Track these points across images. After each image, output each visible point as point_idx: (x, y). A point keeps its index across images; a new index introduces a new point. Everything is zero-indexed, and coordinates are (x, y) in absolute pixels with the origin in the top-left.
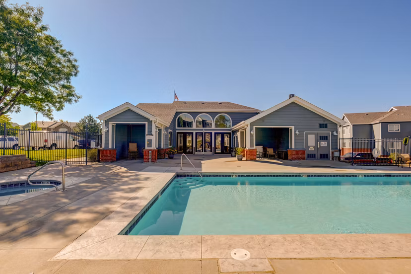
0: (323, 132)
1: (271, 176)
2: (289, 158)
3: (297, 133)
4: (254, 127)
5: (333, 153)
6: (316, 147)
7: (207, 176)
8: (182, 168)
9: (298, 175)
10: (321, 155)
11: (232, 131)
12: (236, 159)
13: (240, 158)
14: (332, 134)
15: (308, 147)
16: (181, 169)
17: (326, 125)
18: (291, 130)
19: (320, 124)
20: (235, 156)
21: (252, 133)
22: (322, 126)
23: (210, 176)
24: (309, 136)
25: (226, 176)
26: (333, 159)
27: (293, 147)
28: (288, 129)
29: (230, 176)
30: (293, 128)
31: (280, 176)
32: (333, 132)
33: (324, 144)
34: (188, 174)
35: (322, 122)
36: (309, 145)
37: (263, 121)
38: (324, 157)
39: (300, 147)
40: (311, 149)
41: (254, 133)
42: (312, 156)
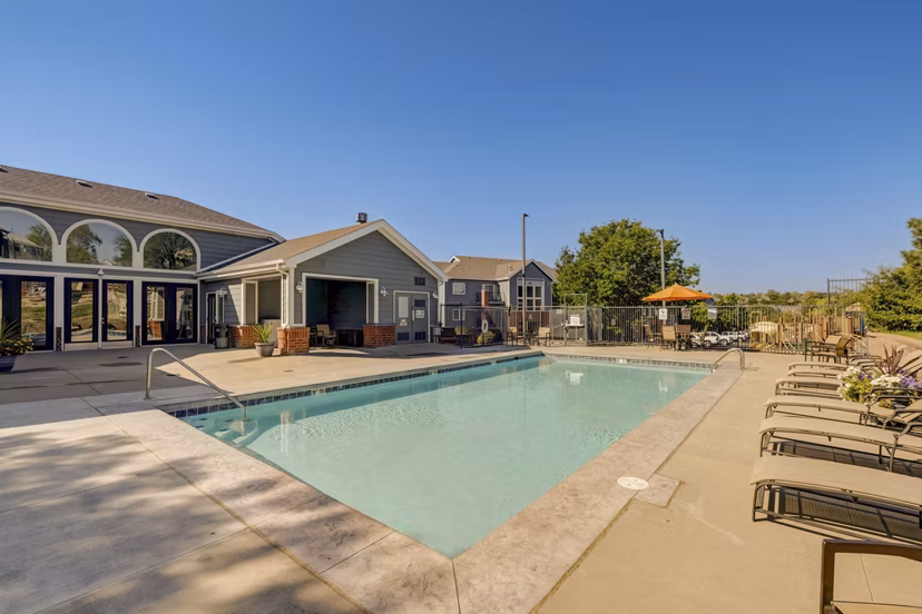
0: (420, 292)
1: (387, 380)
2: (365, 343)
3: (384, 292)
4: (304, 275)
5: (432, 329)
6: (409, 319)
7: (252, 403)
8: (151, 393)
9: (425, 373)
10: (416, 334)
11: (202, 282)
12: (255, 353)
13: (268, 349)
14: (432, 297)
15: (399, 320)
16: (147, 397)
17: (424, 279)
18: (372, 286)
19: (416, 279)
20: (253, 347)
21: (299, 288)
22: (420, 282)
23: (260, 401)
24: (401, 299)
25: (300, 394)
26: (432, 341)
27: (376, 321)
28: (364, 283)
29: (308, 393)
30: (376, 282)
31: (401, 378)
32: (431, 293)
33: (420, 313)
34: (193, 407)
35: (419, 276)
36: (400, 316)
37: (323, 263)
38: (421, 336)
39: (387, 322)
40: (404, 323)
41: (302, 289)
42: (403, 337)
